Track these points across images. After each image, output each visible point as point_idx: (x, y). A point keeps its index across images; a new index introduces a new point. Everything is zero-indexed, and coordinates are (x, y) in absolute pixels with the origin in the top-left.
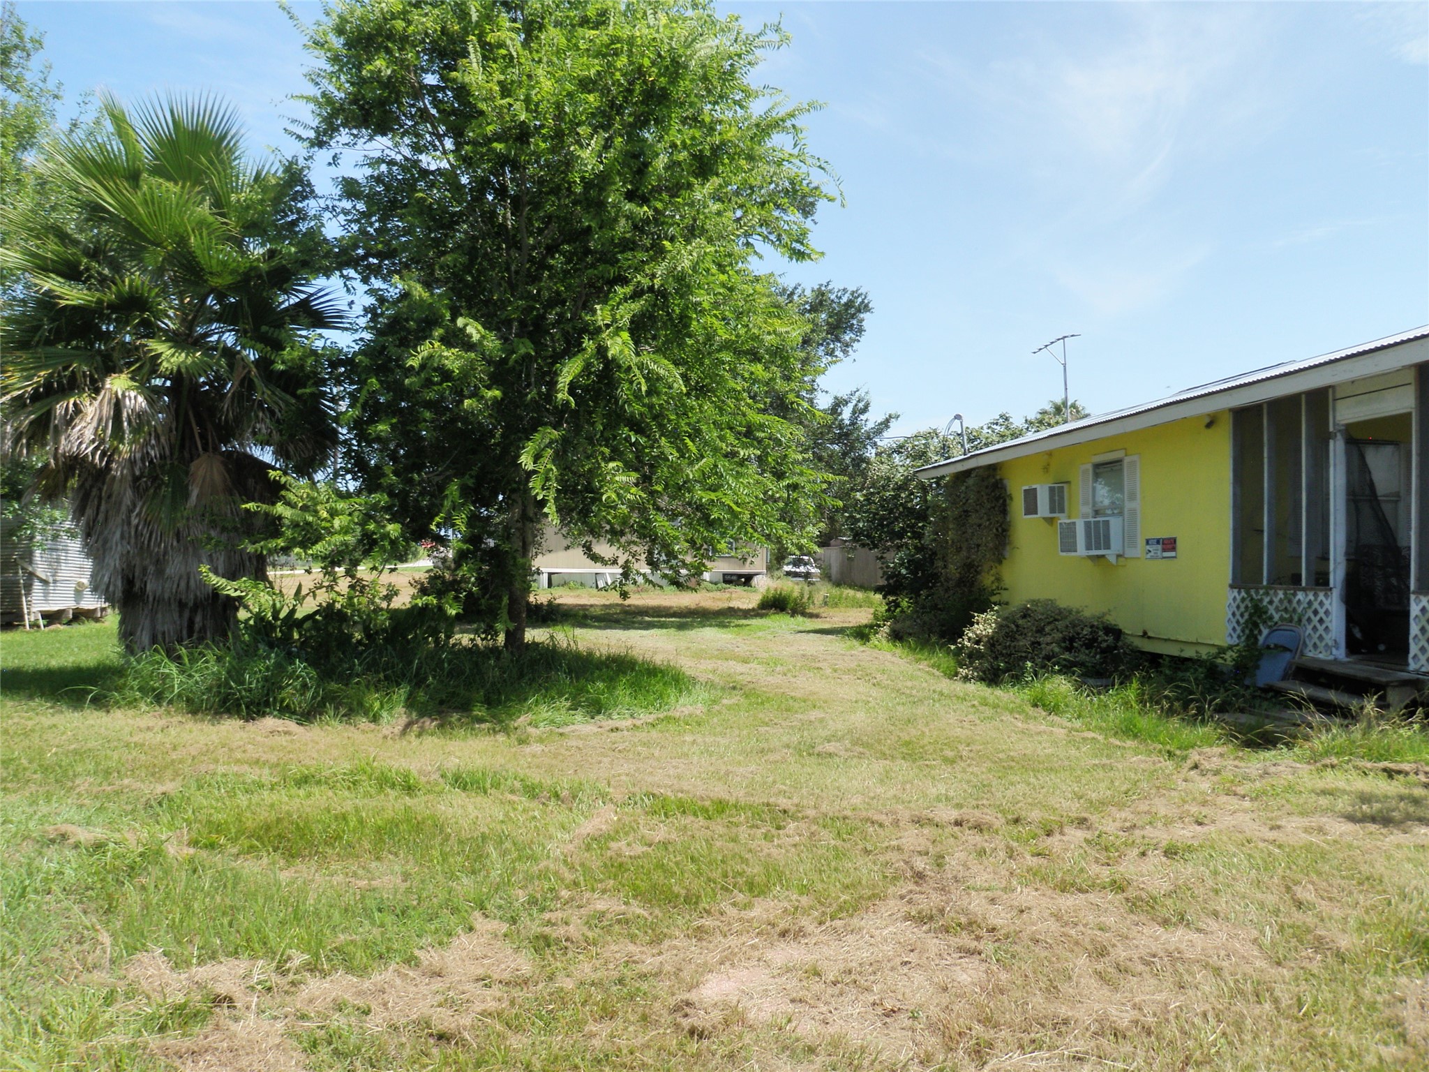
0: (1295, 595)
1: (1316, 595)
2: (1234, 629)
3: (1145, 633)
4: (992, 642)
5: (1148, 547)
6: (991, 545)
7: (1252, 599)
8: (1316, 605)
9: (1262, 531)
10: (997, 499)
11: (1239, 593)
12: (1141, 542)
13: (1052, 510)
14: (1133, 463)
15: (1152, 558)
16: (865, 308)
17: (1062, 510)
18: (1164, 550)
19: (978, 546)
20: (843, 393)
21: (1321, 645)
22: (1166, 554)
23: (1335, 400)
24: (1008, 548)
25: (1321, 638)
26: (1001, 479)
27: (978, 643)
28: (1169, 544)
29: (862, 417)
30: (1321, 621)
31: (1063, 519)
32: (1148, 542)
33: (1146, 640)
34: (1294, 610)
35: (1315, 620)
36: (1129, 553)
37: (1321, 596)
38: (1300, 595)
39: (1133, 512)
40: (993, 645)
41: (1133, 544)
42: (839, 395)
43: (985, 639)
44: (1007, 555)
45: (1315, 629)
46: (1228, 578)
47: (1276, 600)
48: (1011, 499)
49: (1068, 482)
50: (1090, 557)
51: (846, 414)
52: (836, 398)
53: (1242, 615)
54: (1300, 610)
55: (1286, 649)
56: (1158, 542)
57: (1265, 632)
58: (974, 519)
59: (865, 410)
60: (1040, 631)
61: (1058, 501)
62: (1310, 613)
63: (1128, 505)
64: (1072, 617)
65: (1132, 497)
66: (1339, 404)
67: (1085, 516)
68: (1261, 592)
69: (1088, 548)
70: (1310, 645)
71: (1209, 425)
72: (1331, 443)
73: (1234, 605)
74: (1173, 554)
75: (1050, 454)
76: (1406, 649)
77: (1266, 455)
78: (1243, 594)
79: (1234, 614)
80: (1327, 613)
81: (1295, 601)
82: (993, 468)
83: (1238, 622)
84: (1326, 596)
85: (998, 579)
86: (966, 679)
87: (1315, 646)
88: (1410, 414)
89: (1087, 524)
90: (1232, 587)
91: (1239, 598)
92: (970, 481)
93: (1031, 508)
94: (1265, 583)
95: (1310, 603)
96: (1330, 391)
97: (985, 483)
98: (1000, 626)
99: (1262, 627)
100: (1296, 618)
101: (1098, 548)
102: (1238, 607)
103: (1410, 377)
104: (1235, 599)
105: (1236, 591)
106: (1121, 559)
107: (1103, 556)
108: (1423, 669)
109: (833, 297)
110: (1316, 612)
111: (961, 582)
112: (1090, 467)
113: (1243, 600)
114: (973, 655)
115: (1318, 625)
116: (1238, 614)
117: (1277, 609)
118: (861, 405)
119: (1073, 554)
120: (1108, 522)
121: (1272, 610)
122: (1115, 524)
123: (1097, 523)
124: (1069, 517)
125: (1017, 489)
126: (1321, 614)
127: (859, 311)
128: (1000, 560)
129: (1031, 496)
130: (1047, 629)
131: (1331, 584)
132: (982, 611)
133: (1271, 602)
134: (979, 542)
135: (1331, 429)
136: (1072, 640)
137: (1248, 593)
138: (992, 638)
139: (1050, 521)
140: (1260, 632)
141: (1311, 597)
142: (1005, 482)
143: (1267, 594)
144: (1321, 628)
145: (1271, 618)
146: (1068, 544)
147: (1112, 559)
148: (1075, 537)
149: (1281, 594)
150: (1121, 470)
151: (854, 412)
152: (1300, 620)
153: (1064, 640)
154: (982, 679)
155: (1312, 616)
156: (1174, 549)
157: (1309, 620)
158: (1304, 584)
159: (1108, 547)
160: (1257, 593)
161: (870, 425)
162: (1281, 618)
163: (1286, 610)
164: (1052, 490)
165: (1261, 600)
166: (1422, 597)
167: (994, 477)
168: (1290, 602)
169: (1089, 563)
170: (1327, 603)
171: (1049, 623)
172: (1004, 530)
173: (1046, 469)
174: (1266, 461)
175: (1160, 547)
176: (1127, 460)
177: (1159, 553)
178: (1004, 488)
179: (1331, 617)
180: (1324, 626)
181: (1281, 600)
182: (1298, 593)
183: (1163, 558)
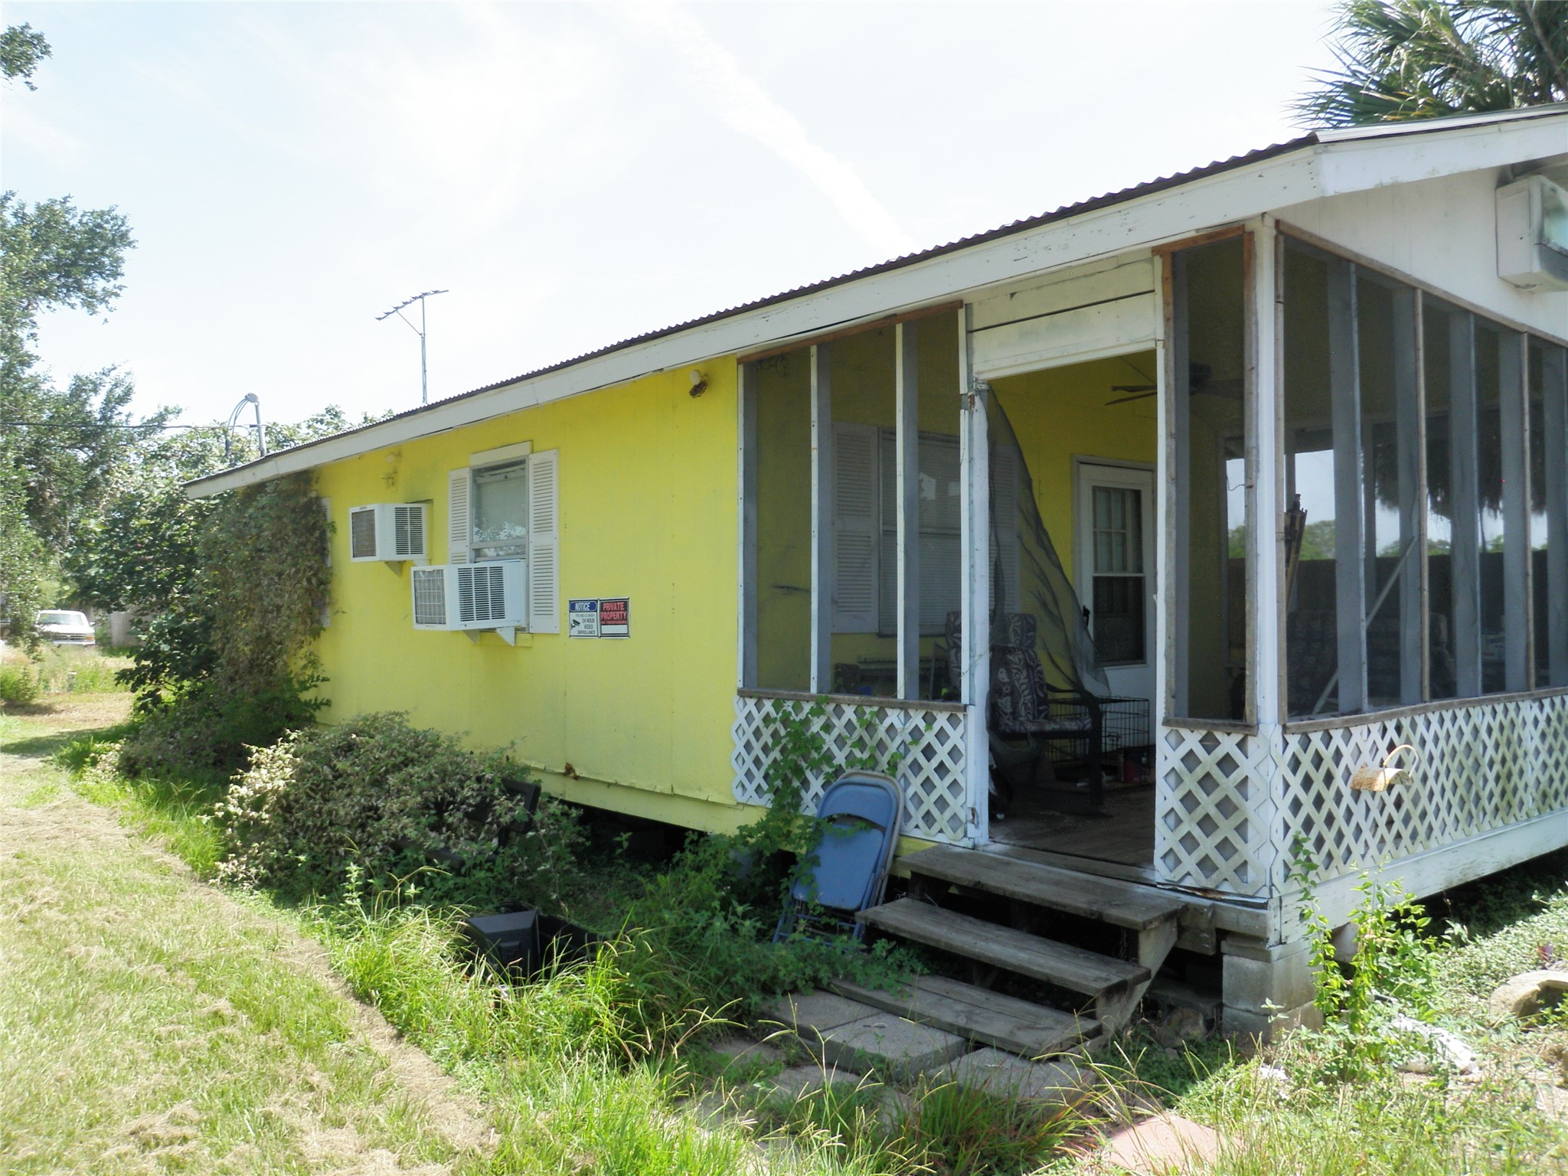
0: (881, 715)
1: (929, 719)
2: (749, 775)
3: (569, 770)
4: (286, 806)
5: (574, 616)
6: (299, 607)
7: (785, 721)
8: (929, 737)
9: (808, 591)
10: (311, 529)
11: (759, 706)
12: (560, 606)
13: (401, 549)
14: (546, 465)
15: (581, 635)
16: (121, 238)
17: (417, 549)
18: (604, 622)
19: (279, 608)
20: (89, 371)
21: (942, 819)
22: (607, 629)
23: (970, 332)
24: (329, 611)
25: (941, 803)
26: (318, 498)
27: (257, 805)
28: (614, 612)
29: (120, 408)
30: (941, 769)
31: (419, 564)
32: (572, 606)
33: (570, 782)
34: (881, 746)
35: (929, 768)
36: (538, 624)
37: (942, 720)
38: (894, 717)
39: (545, 553)
40: (288, 809)
41: (545, 610)
42: (84, 373)
43: (272, 799)
44: (327, 622)
45: (928, 784)
46: (736, 678)
47: (839, 725)
48: (334, 530)
49: (428, 501)
50: (469, 633)
51: (95, 404)
52: (77, 378)
53: (766, 749)
54: (893, 746)
55: (872, 825)
56: (592, 606)
57: (816, 785)
58: (269, 564)
59: (123, 399)
60: (378, 782)
61: (409, 535)
62: (916, 753)
63: (535, 541)
64: (440, 759)
65: (544, 525)
66: (979, 338)
67: (457, 559)
68: (807, 707)
69: (466, 616)
70: (917, 816)
71: (697, 390)
72: (964, 415)
73: (750, 730)
74: (621, 629)
75: (397, 451)
76: (1146, 838)
77: (814, 443)
78: (768, 706)
79: (748, 746)
80: (954, 753)
81: (882, 729)
82: (304, 478)
83: (757, 762)
84: (953, 720)
85: (313, 662)
86: (232, 881)
87: (928, 818)
88: (1151, 354)
89: (464, 575)
90: (743, 694)
91: (758, 717)
92: (263, 500)
93: (364, 546)
94: (814, 690)
95: (916, 734)
96: (961, 313)
97: (291, 503)
98: (301, 773)
99: (809, 775)
100: (884, 760)
101: (483, 616)
102: (757, 733)
103: (1153, 276)
104: (749, 718)
105: (751, 703)
106: (521, 635)
107: (492, 630)
108: (1189, 882)
109: (74, 222)
110: (929, 752)
111: (253, 665)
112: (467, 474)
113: (767, 720)
114: (249, 830)
115: (935, 778)
116: (757, 747)
117: (840, 741)
118: (118, 392)
119: (438, 627)
120: (498, 571)
121: (829, 741)
122: (513, 574)
123: (480, 572)
124: (430, 562)
125: (341, 513)
126: (942, 753)
127: (113, 243)
128: (316, 633)
129: (364, 522)
130: (392, 780)
131: (965, 699)
132: (267, 741)
133: (828, 727)
134: (278, 601)
135: (963, 389)
136: (441, 807)
137: (777, 706)
138: (286, 795)
139: (398, 567)
140: (805, 783)
141: (917, 719)
142: (325, 502)
143: (818, 711)
144: (941, 786)
145: (829, 757)
146: (429, 612)
147: (508, 636)
148: (441, 597)
149: (849, 713)
150: (523, 479)
151: (108, 401)
152: (893, 766)
153: (425, 806)
154: (264, 883)
155: (922, 760)
156: (624, 620)
157: (916, 767)
158: (901, 695)
159: (500, 614)
160: (797, 708)
161: (135, 421)
162: (850, 757)
163: (861, 744)
164: (400, 512)
165: (806, 722)
166: (1185, 732)
167: (305, 494)
168: (870, 727)
169: (466, 640)
170: (954, 736)
171: (397, 768)
172: (321, 582)
173: (391, 479)
174: (815, 454)
175: (596, 616)
176: (533, 460)
177: (595, 625)
178: (321, 512)
179: (962, 762)
180: (948, 780)
181: (849, 725)
182: (889, 711)
183: (603, 635)
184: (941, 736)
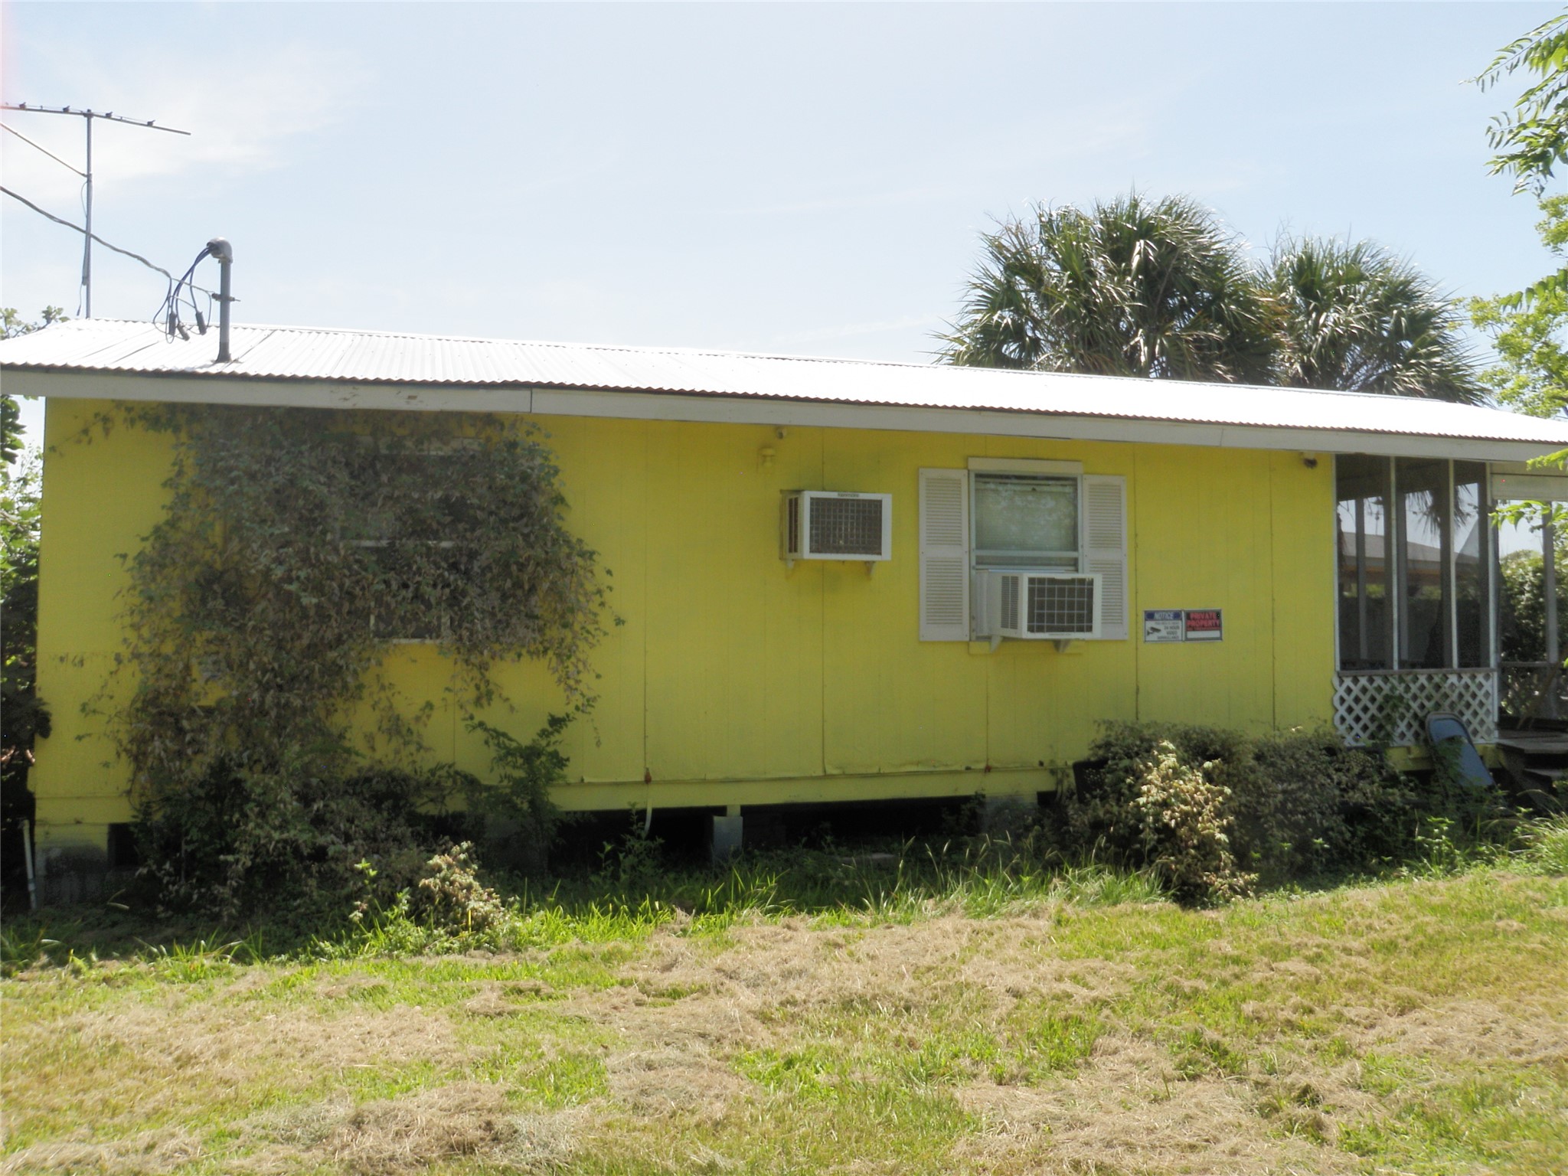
0: (1444, 678)
1: (1473, 678)
5: (1151, 624)
8: (1474, 688)
12: (1133, 616)
14: (1110, 488)
15: (1159, 640)
18: (1190, 628)
21: (1481, 730)
22: (1192, 634)
23: (1492, 474)
25: (1481, 722)
28: (1204, 620)
30: (1480, 704)
32: (1148, 616)
34: (1444, 697)
37: (1480, 678)
38: (1452, 679)
46: (1334, 664)
47: (1415, 687)
54: (1452, 696)
56: (1177, 615)
68: (1393, 679)
70: (1470, 732)
71: (1311, 464)
73: (1350, 699)
74: (1215, 634)
78: (1363, 681)
80: (1487, 695)
81: (1445, 687)
84: (1484, 677)
90: (1341, 675)
94: (1396, 668)
95: (1466, 686)
96: (1488, 464)
100: (1447, 704)
102: (1356, 700)
104: (1348, 690)
105: (1348, 680)
110: (1474, 696)
112: (961, 476)
113: (1363, 690)
115: (1478, 709)
117: (1416, 697)
121: (1408, 698)
126: (1480, 696)
131: (1493, 666)
133: (1408, 689)
137: (1370, 681)
141: (1466, 679)
143: (1400, 681)
145: (1408, 708)
149: (1422, 679)
150: (1072, 490)
152: (1452, 707)
155: (1470, 700)
156: (1218, 626)
158: (1455, 667)
163: (1430, 697)
168: (1436, 687)
170: (1487, 686)
175: (1181, 624)
176: (1089, 481)
177: (1176, 632)
179: (1490, 699)
180: (1484, 709)
181: (1422, 688)
182: (1450, 676)
183: (1187, 639)
184: (1480, 686)
